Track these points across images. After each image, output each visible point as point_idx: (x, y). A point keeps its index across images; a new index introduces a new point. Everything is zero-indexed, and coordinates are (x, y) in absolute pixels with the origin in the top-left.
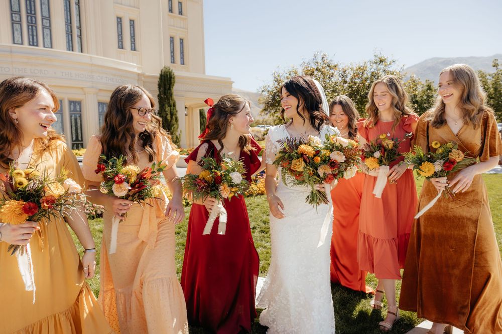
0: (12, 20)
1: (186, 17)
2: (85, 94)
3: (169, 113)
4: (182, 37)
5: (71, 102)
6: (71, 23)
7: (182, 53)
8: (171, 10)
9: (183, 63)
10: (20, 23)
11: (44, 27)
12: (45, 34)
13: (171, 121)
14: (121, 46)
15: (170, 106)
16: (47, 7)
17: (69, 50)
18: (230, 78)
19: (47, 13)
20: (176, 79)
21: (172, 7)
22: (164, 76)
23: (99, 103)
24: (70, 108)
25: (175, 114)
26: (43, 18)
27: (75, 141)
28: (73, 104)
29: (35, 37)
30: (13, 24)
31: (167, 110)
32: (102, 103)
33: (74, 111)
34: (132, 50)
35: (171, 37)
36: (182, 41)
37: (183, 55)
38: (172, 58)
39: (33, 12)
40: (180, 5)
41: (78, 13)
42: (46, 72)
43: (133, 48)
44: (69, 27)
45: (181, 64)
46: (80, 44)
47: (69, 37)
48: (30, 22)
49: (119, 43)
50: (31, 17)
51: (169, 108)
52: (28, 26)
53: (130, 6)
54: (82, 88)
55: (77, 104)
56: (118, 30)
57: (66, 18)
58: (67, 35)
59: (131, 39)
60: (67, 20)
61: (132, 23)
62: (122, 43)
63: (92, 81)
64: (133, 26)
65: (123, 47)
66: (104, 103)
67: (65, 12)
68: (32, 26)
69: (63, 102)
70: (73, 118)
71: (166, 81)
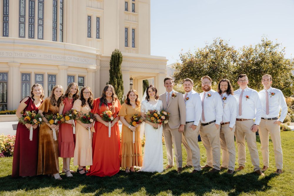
0: (20, 21)
1: (138, 14)
2: (59, 70)
3: (116, 83)
4: (134, 27)
6: (56, 22)
7: (134, 39)
8: (127, 9)
10: (24, 23)
11: (39, 25)
12: (39, 30)
13: (118, 89)
14: (89, 36)
15: (117, 78)
16: (42, 12)
17: (54, 40)
18: (165, 57)
19: (42, 16)
20: (123, 59)
21: (127, 7)
23: (68, 76)
24: (49, 80)
25: (121, 84)
26: (39, 19)
28: (50, 76)
29: (33, 32)
30: (20, 24)
31: (115, 81)
32: (70, 76)
33: (51, 81)
34: (97, 38)
35: (125, 28)
36: (134, 30)
37: (134, 41)
38: (126, 43)
39: (33, 16)
40: (133, 5)
41: (62, 15)
42: (35, 55)
43: (98, 36)
44: (55, 24)
45: (133, 47)
46: (62, 35)
47: (54, 31)
48: (30, 22)
49: (88, 34)
50: (32, 19)
51: (117, 79)
52: (29, 25)
53: (97, 8)
54: (57, 66)
55: (53, 77)
56: (88, 25)
57: (54, 18)
58: (53, 29)
59: (97, 31)
60: (54, 19)
61: (98, 19)
62: (90, 33)
63: (64, 61)
64: (99, 21)
65: (91, 36)
66: (72, 76)
67: (54, 14)
68: (32, 25)
69: (44, 75)
70: (50, 86)
71: (116, 60)
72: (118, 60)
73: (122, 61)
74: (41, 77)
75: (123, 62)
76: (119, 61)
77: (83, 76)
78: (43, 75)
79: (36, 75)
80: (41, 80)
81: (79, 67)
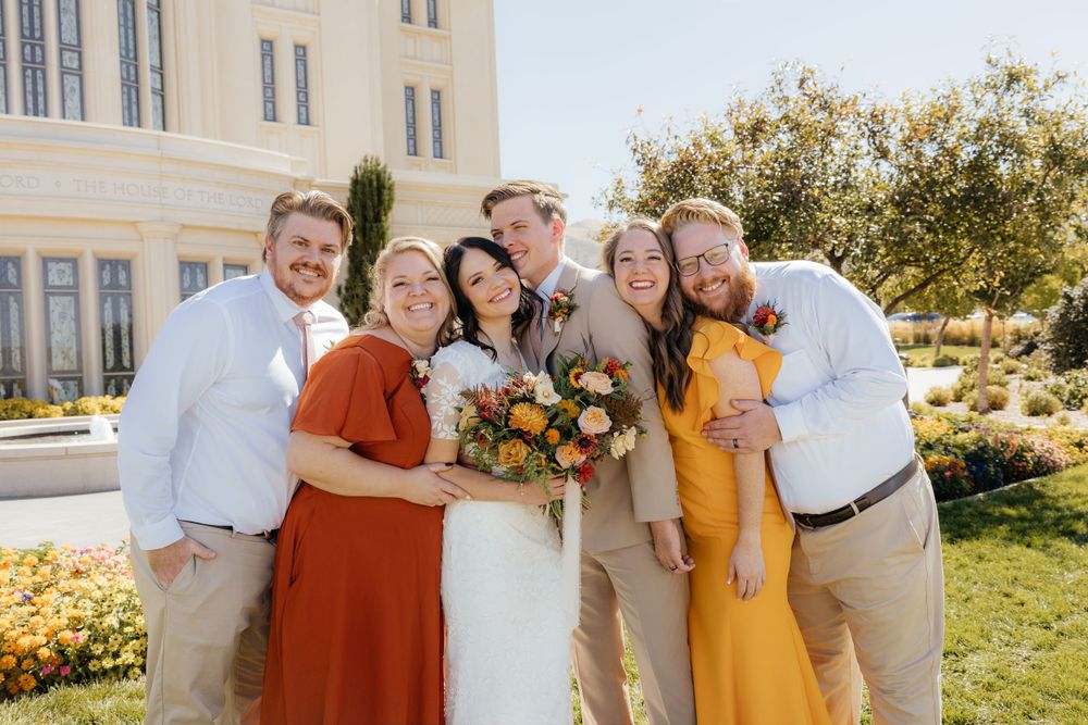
1: (448, 33)
2: (142, 240)
4: (438, 83)
5: (103, 263)
6: (136, 59)
7: (438, 128)
8: (407, 17)
9: (440, 154)
10: (3, 62)
11: (64, 71)
12: (67, 89)
14: (271, 115)
16: (73, 18)
17: (131, 125)
19: (75, 34)
20: (398, 193)
21: (409, 9)
23: (181, 263)
24: (101, 279)
26: (63, 47)
27: (113, 370)
28: (108, 267)
29: (41, 99)
32: (190, 264)
33: (110, 286)
34: (299, 123)
35: (407, 88)
36: (436, 95)
37: (440, 134)
38: (412, 142)
39: (37, 35)
40: (431, 3)
41: (157, 32)
42: (33, 182)
43: (304, 117)
44: (132, 68)
45: (435, 157)
46: (160, 110)
47: (129, 94)
48: (28, 58)
49: (265, 107)
50: (33, 47)
52: (24, 69)
53: (296, 9)
54: (133, 223)
55: (120, 267)
56: (264, 73)
57: (123, 45)
58: (125, 89)
59: (298, 95)
60: (127, 50)
61: (301, 52)
62: (274, 106)
63: (163, 205)
64: (305, 61)
65: (278, 118)
66: (197, 264)
67: (122, 29)
68: (34, 71)
69: (80, 263)
70: (108, 305)
71: (369, 196)
72: (376, 198)
73: (391, 200)
74: (69, 271)
75: (395, 206)
76: (380, 201)
77: (245, 263)
78: (74, 262)
79: (45, 261)
80: (68, 280)
81: (226, 226)
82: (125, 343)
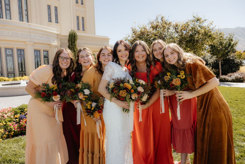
1: (85, 6)
2: (26, 45)
4: (83, 16)
6: (22, 8)
7: (83, 25)
8: (77, 2)
9: (84, 30)
11: (6, 10)
12: (7, 13)
14: (50, 21)
17: (21, 21)
18: (108, 37)
19: (8, 2)
20: (78, 37)
22: (71, 35)
23: (34, 50)
24: (18, 53)
26: (5, 5)
27: (21, 71)
28: (19, 51)
29: (1, 15)
32: (36, 50)
33: (20, 55)
34: (56, 23)
35: (77, 17)
36: (83, 18)
37: (84, 26)
38: (78, 27)
41: (26, 2)
42: (3, 33)
43: (57, 21)
44: (21, 10)
45: (83, 31)
46: (27, 19)
47: (20, 15)
49: (49, 19)
54: (25, 42)
55: (22, 51)
56: (48, 12)
57: (19, 5)
58: (20, 14)
59: (55, 17)
60: (20, 6)
61: (56, 8)
62: (51, 19)
63: (30, 38)
64: (57, 10)
66: (38, 50)
67: (19, 1)
69: (13, 50)
70: (20, 58)
71: (72, 38)
73: (77, 39)
74: (11, 51)
75: (78, 40)
76: (75, 39)
77: (47, 50)
78: (12, 49)
79: (6, 49)
80: (11, 53)
81: (43, 43)
82: (23, 66)
